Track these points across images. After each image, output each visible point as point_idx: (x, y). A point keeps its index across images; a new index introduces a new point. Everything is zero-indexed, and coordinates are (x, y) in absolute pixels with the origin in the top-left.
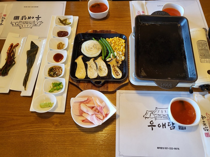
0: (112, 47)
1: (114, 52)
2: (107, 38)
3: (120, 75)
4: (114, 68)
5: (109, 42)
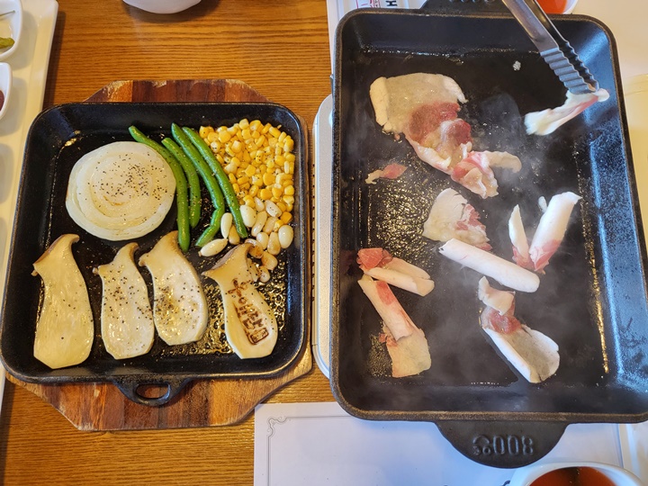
0: (231, 177)
1: (238, 202)
2: (202, 129)
3: (266, 334)
4: (240, 295)
5: (215, 151)
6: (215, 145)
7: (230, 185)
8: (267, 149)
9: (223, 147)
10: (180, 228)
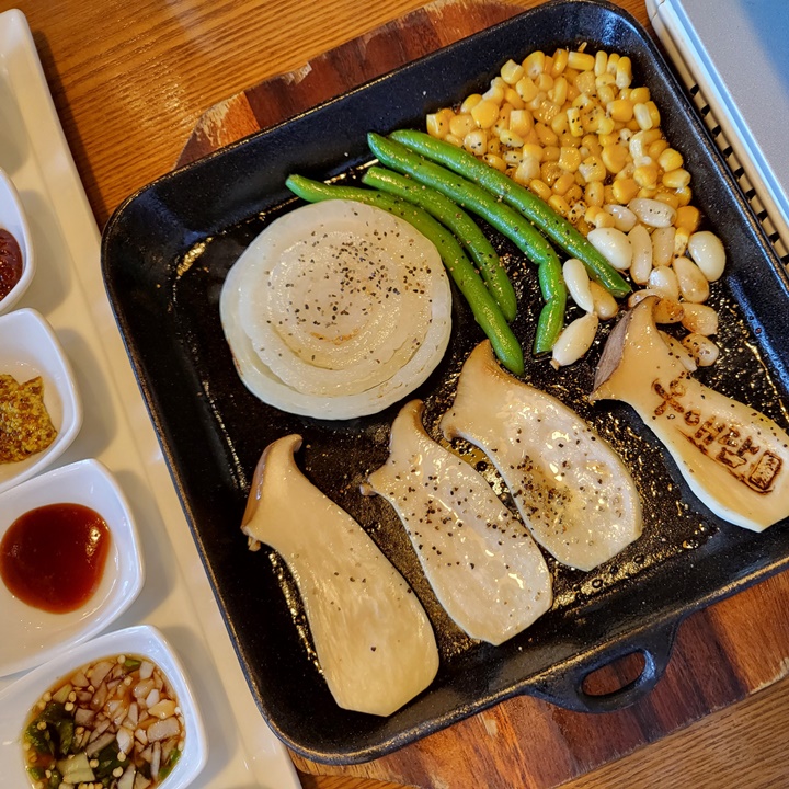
0: (538, 187)
1: (578, 229)
2: (433, 121)
4: (681, 409)
5: (479, 150)
6: (474, 140)
7: (544, 204)
8: (584, 101)
9: (491, 137)
10: (489, 332)
